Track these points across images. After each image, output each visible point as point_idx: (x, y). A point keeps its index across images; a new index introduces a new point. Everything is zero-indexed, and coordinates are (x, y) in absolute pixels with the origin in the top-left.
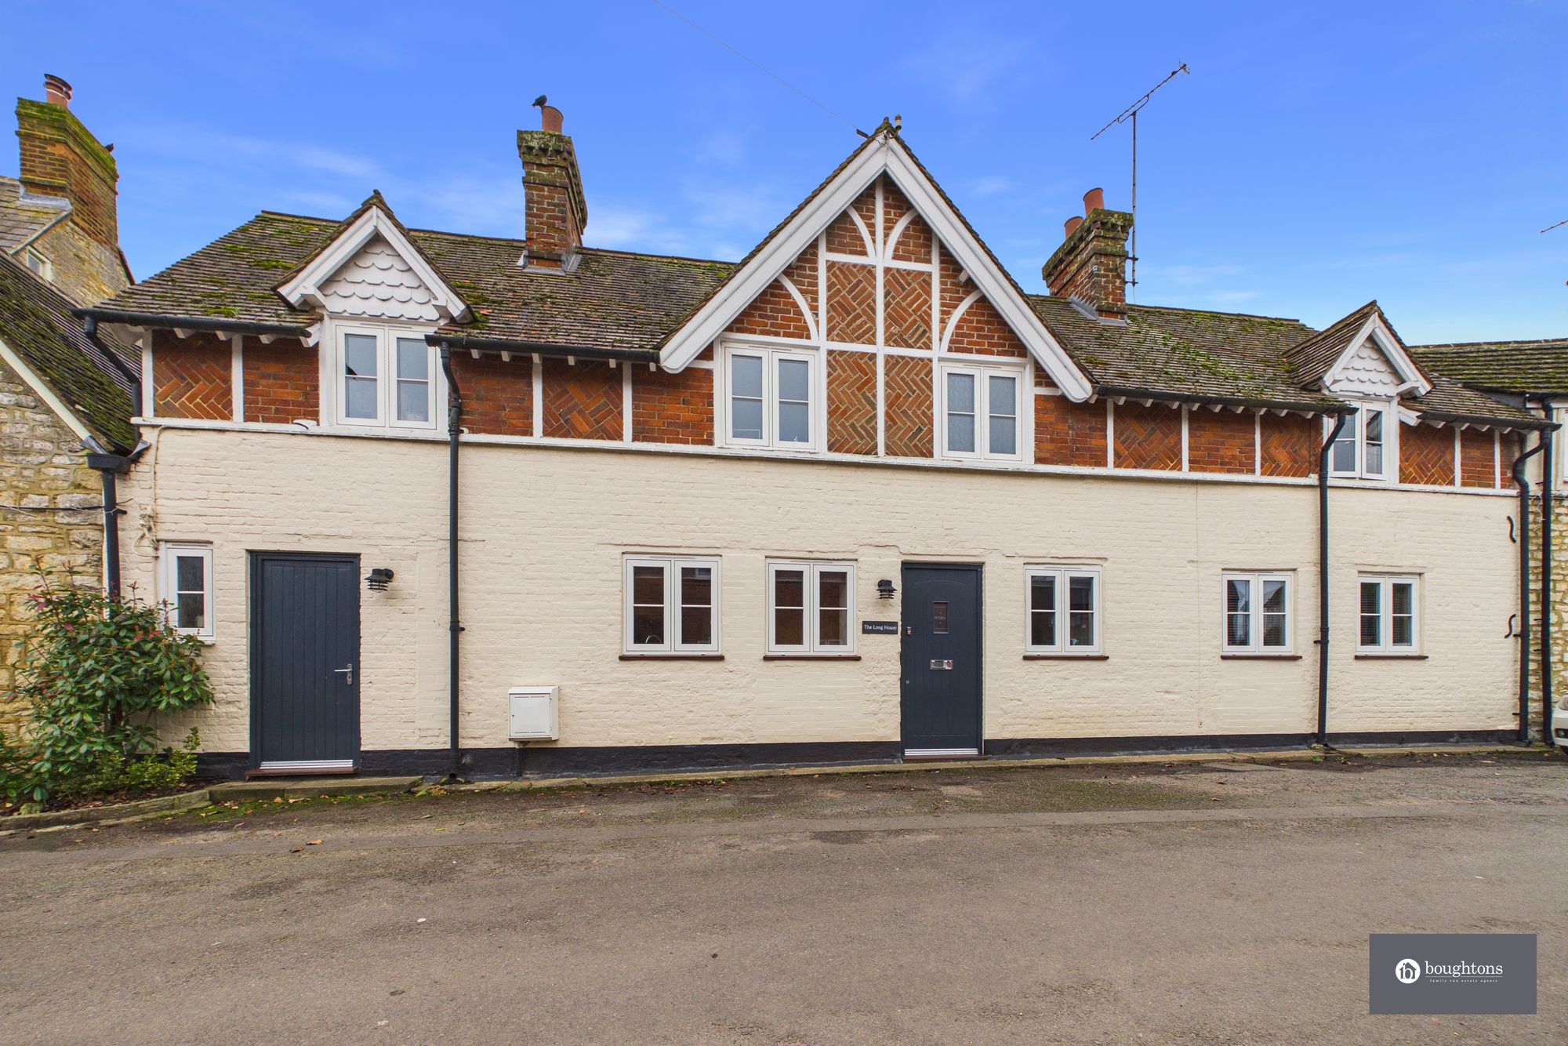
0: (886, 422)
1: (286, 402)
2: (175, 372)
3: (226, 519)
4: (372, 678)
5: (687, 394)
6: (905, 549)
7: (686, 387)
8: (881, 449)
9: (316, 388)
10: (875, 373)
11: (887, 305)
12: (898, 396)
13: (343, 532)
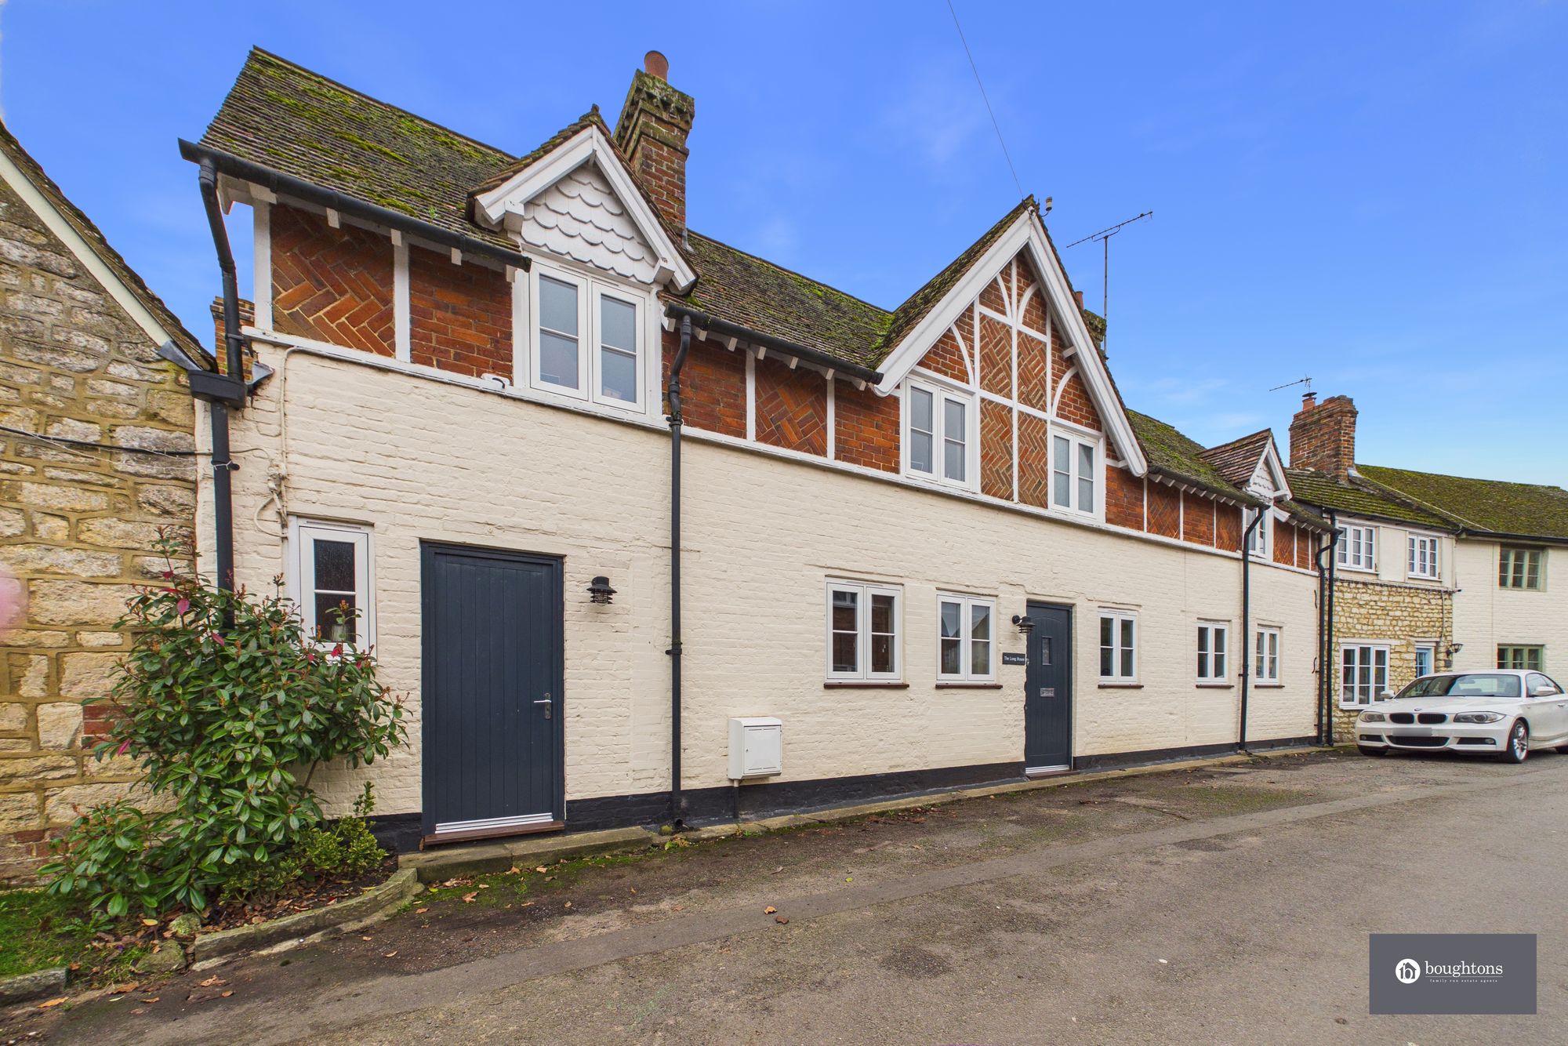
0: (1019, 472)
1: (470, 348)
2: (307, 272)
3: (392, 494)
4: (581, 710)
5: (878, 419)
6: (1029, 589)
7: (880, 412)
8: (1016, 496)
9: (508, 336)
10: (1011, 426)
11: (1019, 365)
12: (1026, 450)
13: (546, 526)
